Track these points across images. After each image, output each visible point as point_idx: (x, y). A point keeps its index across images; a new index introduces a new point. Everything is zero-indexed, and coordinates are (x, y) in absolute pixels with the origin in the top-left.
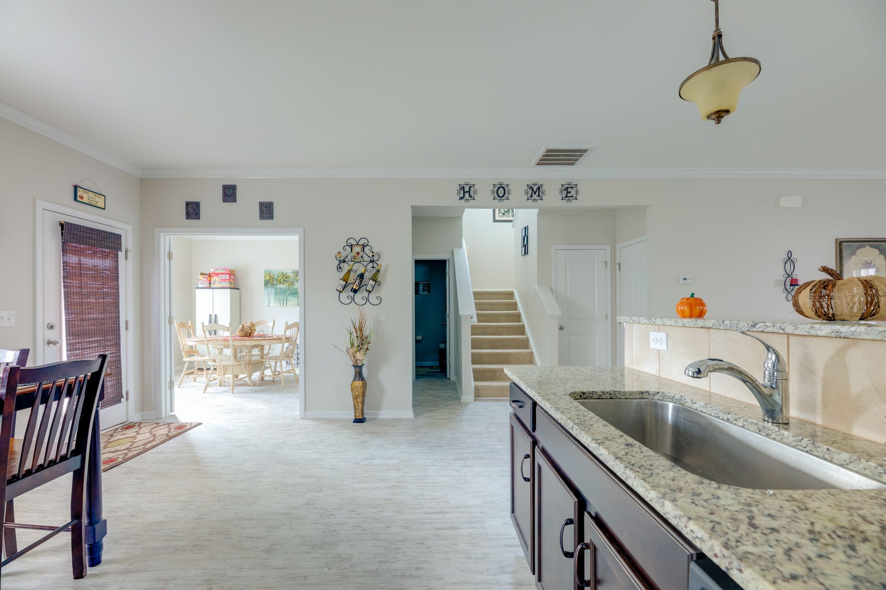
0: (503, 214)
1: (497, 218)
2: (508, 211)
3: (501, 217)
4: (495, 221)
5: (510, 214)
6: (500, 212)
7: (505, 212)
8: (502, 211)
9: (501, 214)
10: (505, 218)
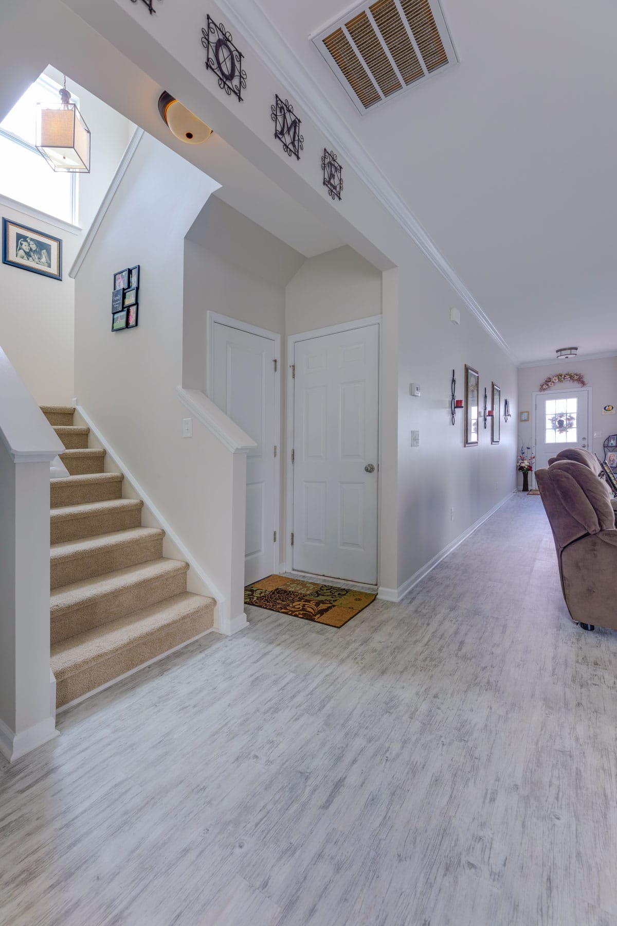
0: (28, 254)
1: (12, 258)
2: (39, 253)
3: (23, 257)
4: (6, 262)
5: (44, 260)
6: (18, 247)
8: (25, 247)
9: (21, 252)
10: (25, 262)
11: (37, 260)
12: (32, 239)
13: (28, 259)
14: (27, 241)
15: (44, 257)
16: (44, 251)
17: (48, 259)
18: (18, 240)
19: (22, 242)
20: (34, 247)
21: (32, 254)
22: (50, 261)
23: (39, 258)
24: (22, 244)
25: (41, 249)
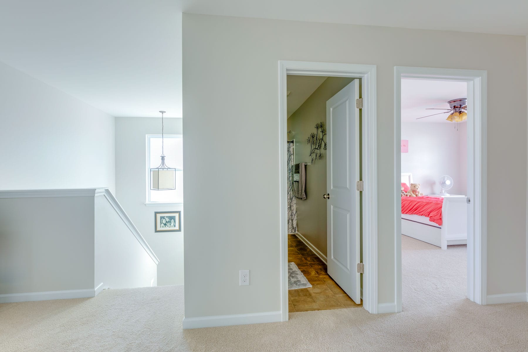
0: (165, 225)
1: (159, 229)
2: (170, 222)
3: (163, 227)
4: (156, 231)
5: (172, 224)
6: (161, 223)
7: (166, 222)
8: (164, 222)
9: (163, 225)
10: (167, 228)
11: (169, 226)
12: (167, 217)
13: (165, 227)
14: (165, 219)
15: (172, 223)
16: (173, 220)
17: (174, 223)
18: (161, 219)
19: (163, 220)
20: (168, 220)
21: (167, 223)
22: (175, 224)
23: (170, 224)
24: (162, 221)
25: (171, 220)
